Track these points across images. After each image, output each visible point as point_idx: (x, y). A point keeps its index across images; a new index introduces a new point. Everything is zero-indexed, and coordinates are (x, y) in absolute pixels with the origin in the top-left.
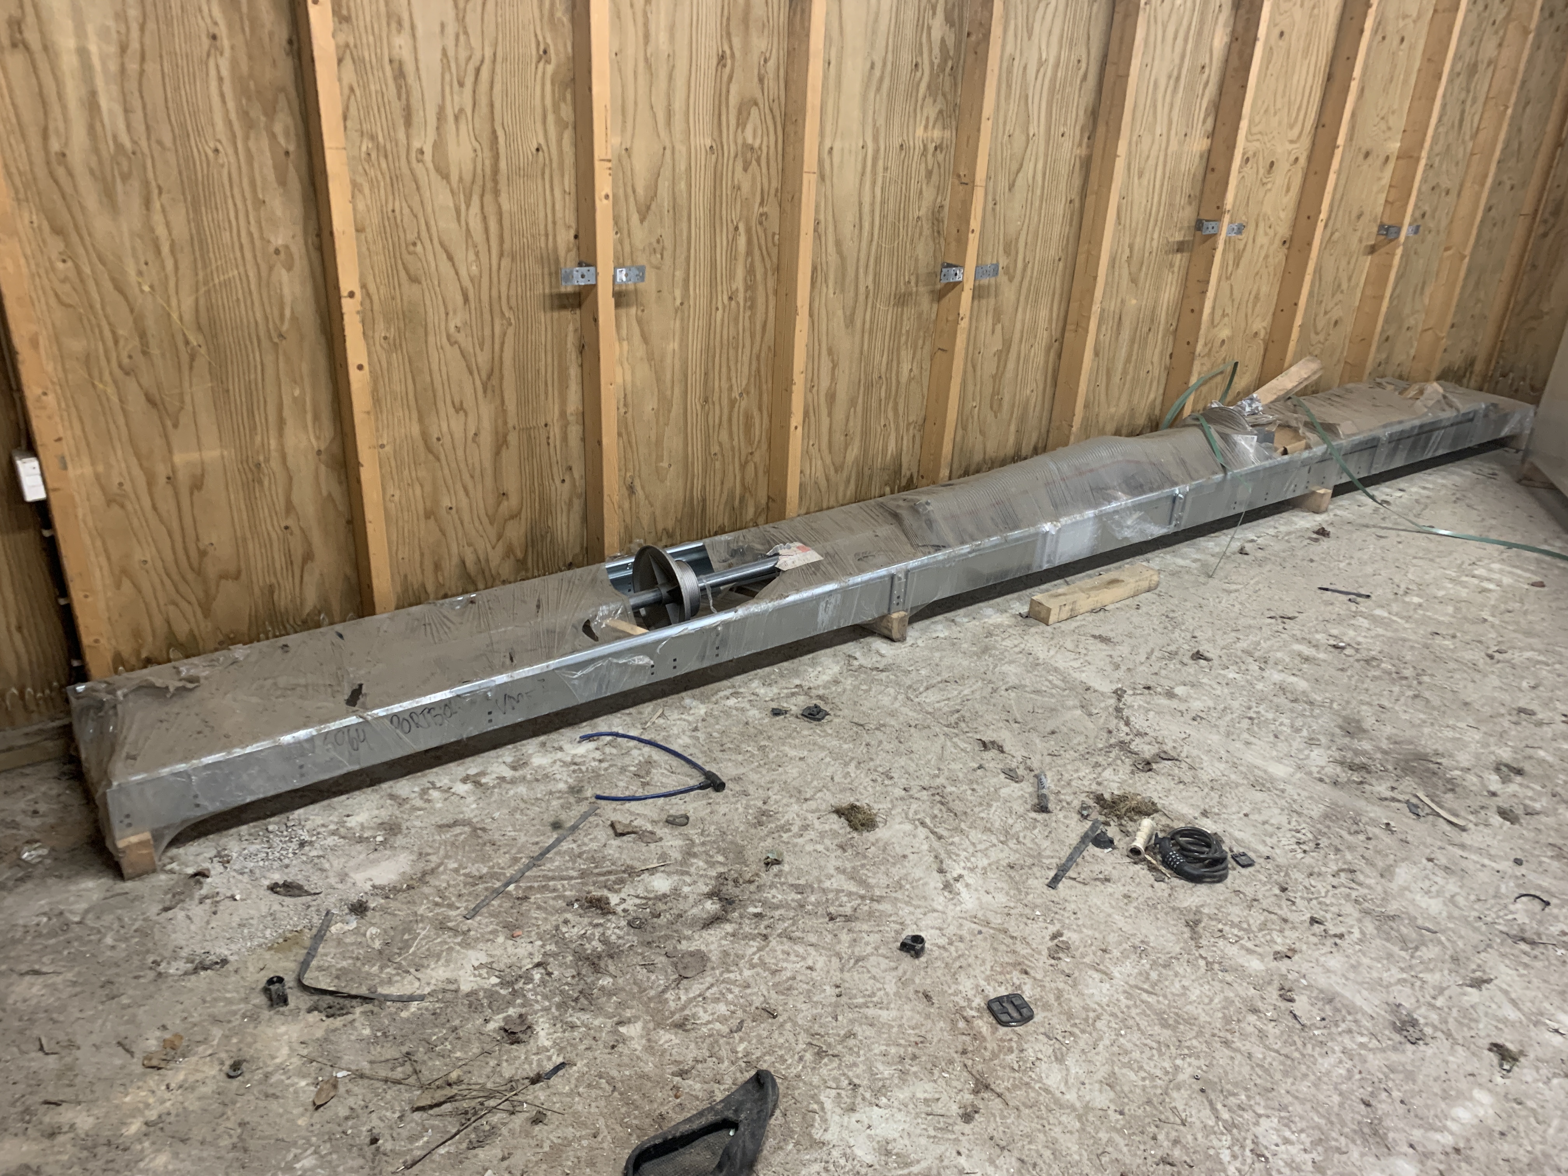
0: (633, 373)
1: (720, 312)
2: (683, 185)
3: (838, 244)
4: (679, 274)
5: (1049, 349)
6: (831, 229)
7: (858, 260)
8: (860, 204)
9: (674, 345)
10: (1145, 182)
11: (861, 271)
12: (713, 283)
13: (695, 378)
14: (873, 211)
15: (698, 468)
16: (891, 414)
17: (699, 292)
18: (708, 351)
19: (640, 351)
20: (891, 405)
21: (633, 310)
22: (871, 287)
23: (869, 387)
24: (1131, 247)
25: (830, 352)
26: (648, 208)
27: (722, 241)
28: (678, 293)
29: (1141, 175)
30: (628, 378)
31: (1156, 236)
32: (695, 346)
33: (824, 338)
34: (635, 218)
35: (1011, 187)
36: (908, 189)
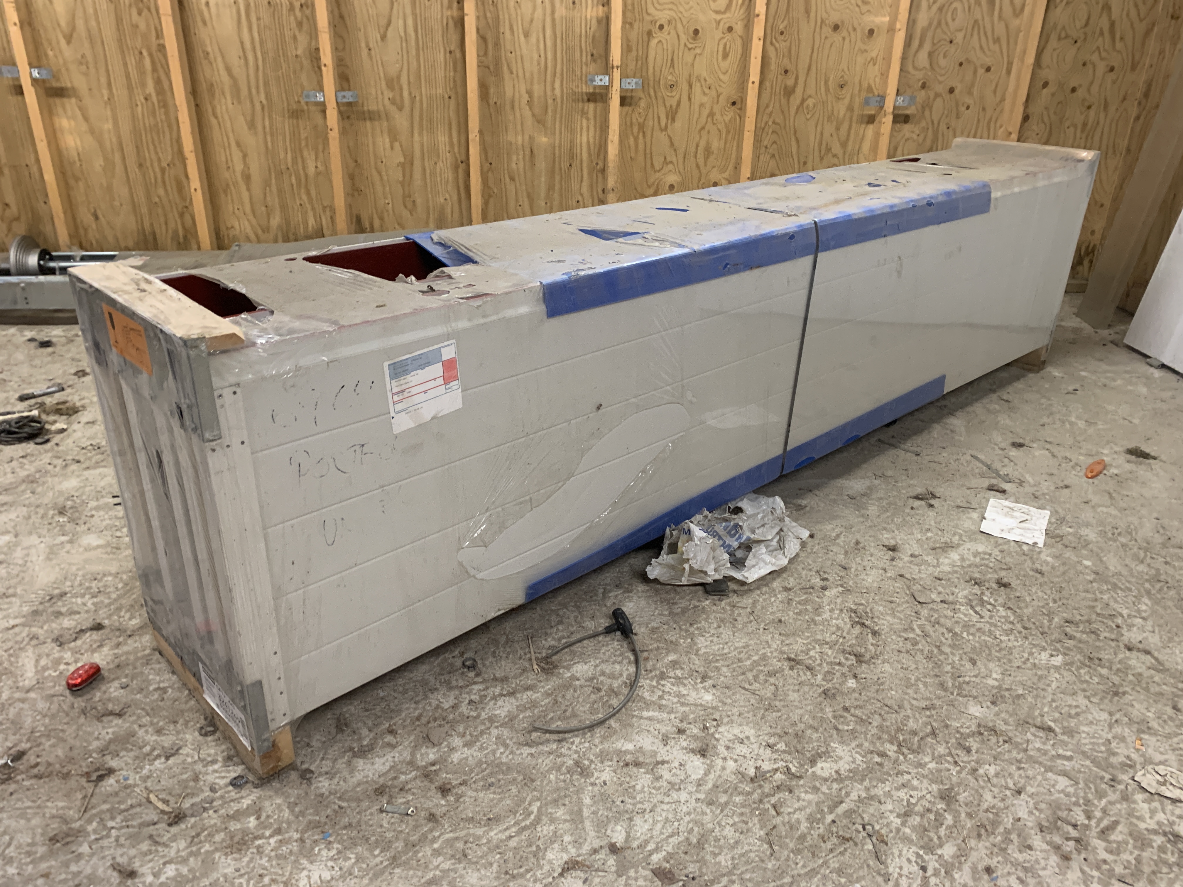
0: (81, 141)
1: (139, 109)
2: (93, 23)
3: (228, 69)
4: (103, 80)
5: (456, 168)
6: (219, 59)
7: (249, 82)
8: (242, 43)
9: (108, 126)
10: (533, 39)
11: (254, 91)
12: (130, 88)
13: (130, 150)
14: (254, 49)
15: (144, 210)
16: (305, 198)
17: (120, 92)
18: (136, 132)
19: (84, 127)
20: (303, 191)
21: (73, 100)
22: (264, 102)
23: (280, 174)
24: (529, 93)
25: (238, 144)
26: (71, 36)
27: (131, 61)
28: (105, 92)
29: (527, 35)
30: (79, 143)
31: (557, 85)
32: (126, 128)
33: (231, 135)
34: (63, 42)
35: (383, 37)
36: (283, 35)
